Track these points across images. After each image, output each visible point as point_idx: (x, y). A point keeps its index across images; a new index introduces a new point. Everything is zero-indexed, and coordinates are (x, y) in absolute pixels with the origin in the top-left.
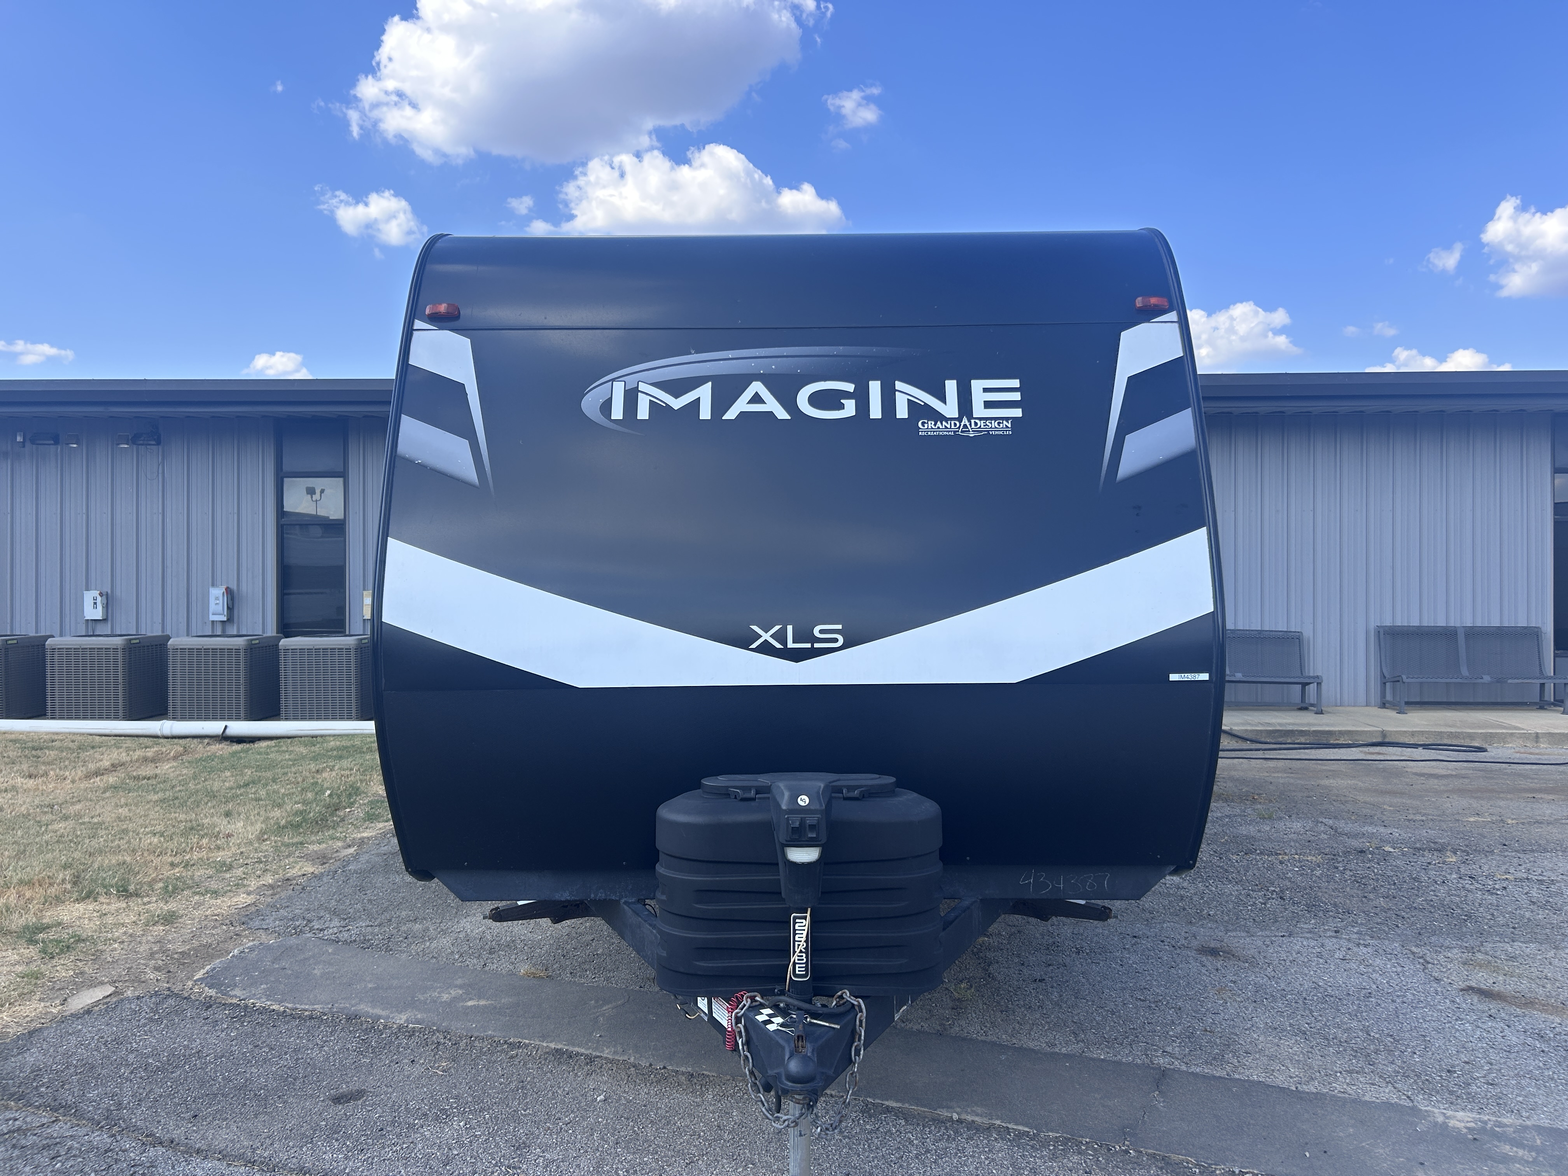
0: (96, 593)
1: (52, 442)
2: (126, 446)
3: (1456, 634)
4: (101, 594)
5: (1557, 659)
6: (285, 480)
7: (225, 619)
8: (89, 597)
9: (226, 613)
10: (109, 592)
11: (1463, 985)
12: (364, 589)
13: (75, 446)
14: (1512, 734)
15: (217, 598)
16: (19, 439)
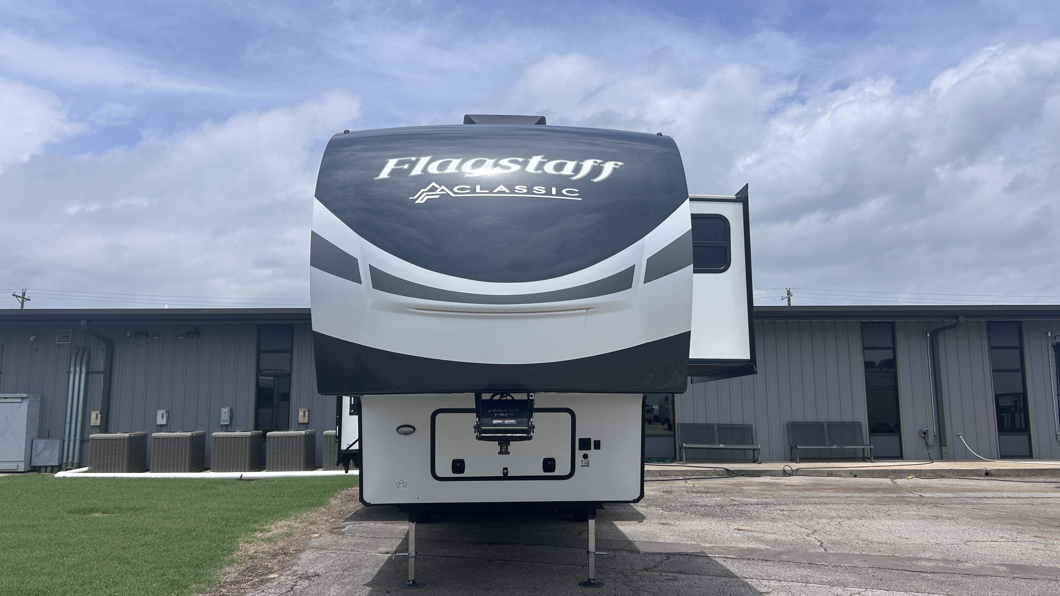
0: (164, 411)
1: (145, 336)
2: (182, 338)
3: (823, 426)
4: (166, 412)
6: (262, 355)
7: (228, 423)
8: (160, 413)
9: (229, 421)
10: (170, 411)
11: (735, 528)
12: (299, 408)
13: (156, 338)
15: (225, 413)
16: (129, 334)
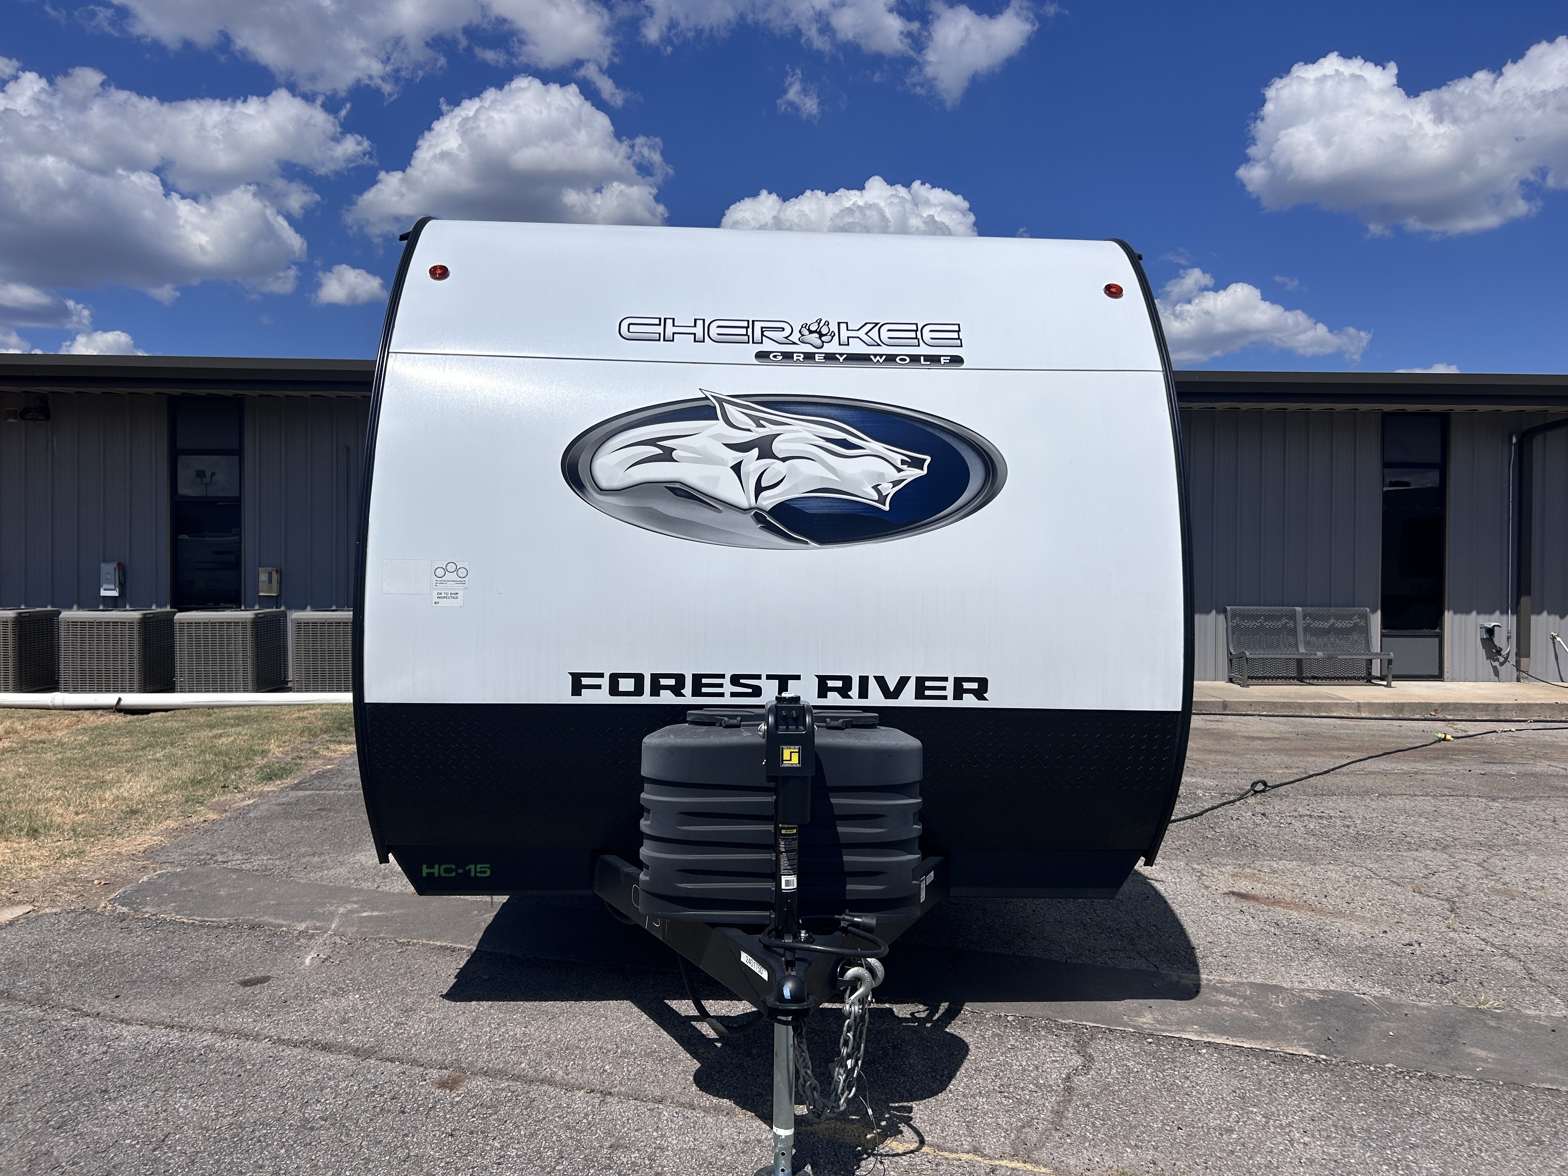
2: (14, 421)
3: (1295, 615)
5: (1384, 638)
6: (180, 457)
7: (117, 594)
9: (118, 589)
11: (1226, 890)
12: (260, 566)
14: (1337, 704)
15: (108, 574)
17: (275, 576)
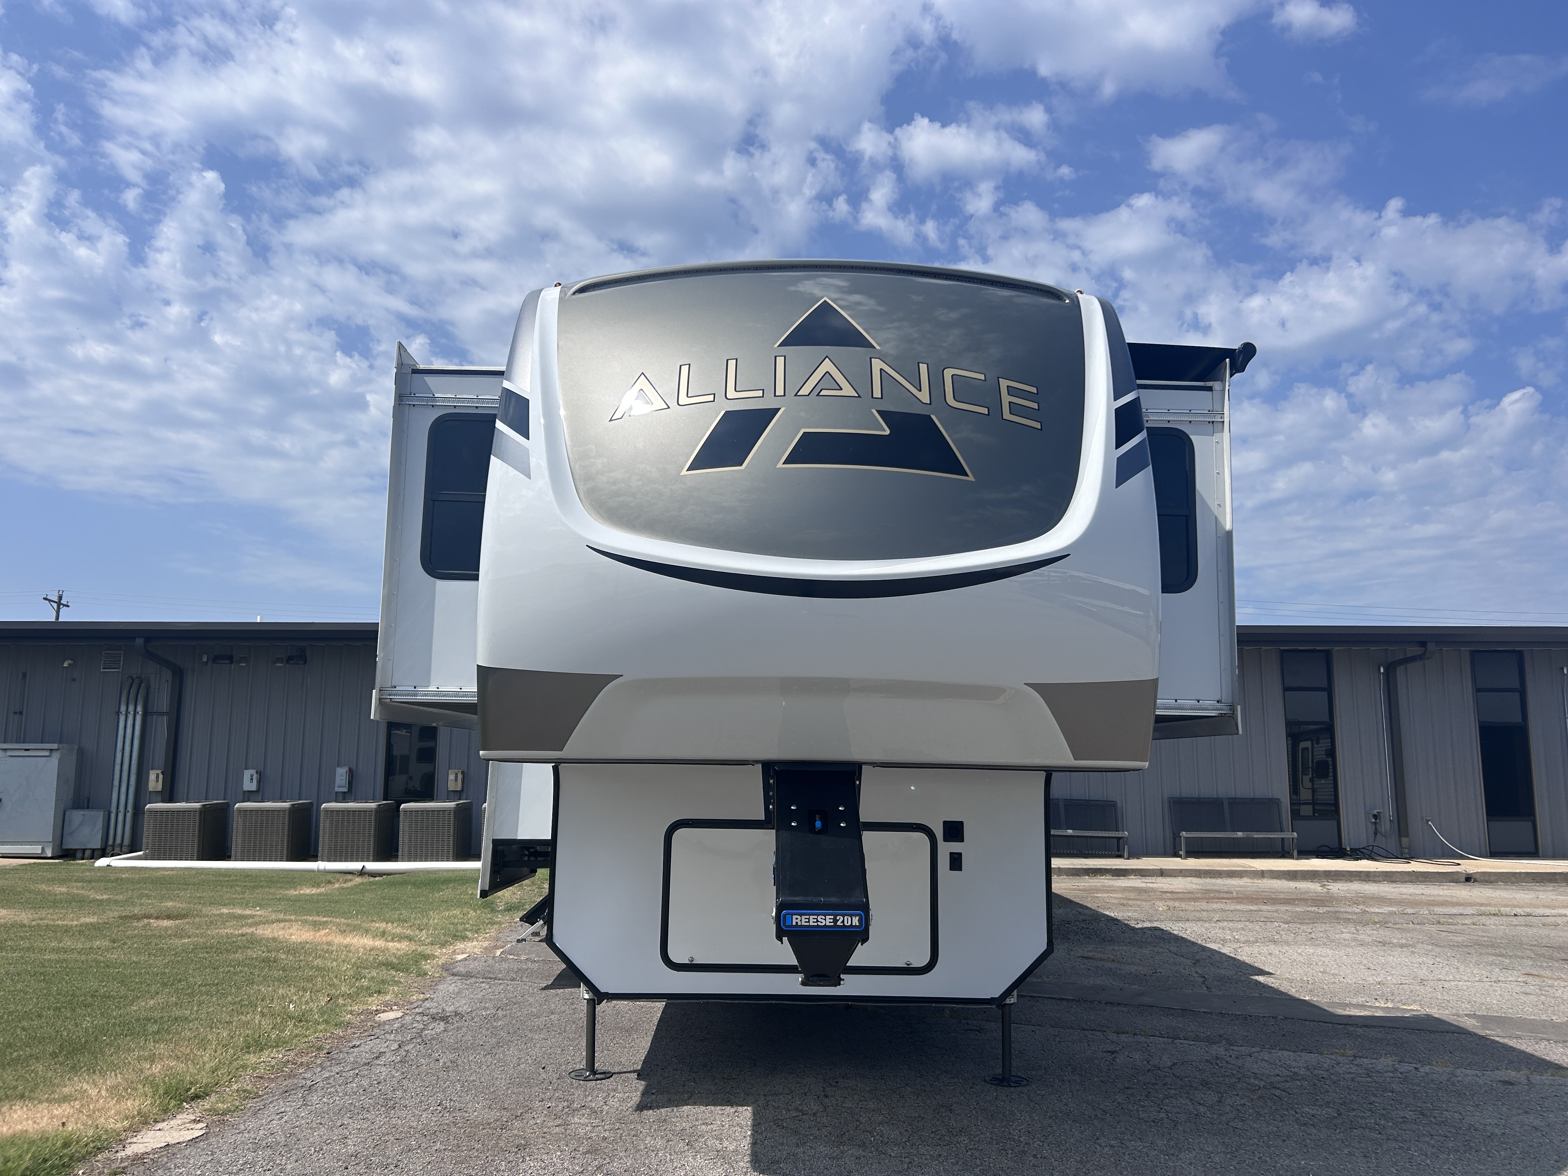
0: (253, 772)
1: (228, 662)
2: (281, 665)
3: (1223, 804)
4: (257, 772)
5: (1294, 821)
7: (346, 790)
8: (247, 774)
9: (347, 786)
10: (262, 771)
12: (449, 769)
13: (244, 664)
14: (1246, 871)
15: (342, 775)
16: (205, 659)
17: (460, 776)
